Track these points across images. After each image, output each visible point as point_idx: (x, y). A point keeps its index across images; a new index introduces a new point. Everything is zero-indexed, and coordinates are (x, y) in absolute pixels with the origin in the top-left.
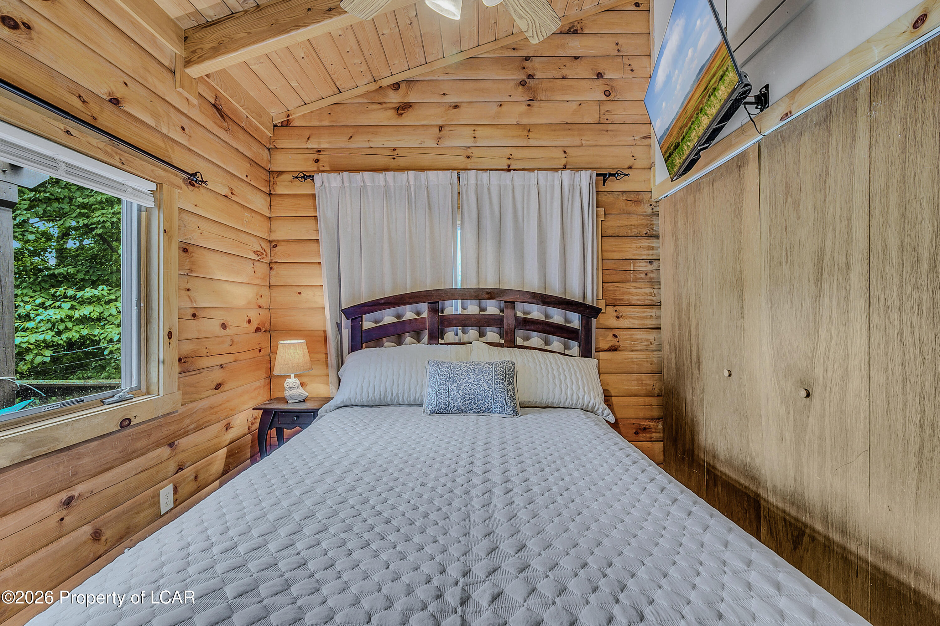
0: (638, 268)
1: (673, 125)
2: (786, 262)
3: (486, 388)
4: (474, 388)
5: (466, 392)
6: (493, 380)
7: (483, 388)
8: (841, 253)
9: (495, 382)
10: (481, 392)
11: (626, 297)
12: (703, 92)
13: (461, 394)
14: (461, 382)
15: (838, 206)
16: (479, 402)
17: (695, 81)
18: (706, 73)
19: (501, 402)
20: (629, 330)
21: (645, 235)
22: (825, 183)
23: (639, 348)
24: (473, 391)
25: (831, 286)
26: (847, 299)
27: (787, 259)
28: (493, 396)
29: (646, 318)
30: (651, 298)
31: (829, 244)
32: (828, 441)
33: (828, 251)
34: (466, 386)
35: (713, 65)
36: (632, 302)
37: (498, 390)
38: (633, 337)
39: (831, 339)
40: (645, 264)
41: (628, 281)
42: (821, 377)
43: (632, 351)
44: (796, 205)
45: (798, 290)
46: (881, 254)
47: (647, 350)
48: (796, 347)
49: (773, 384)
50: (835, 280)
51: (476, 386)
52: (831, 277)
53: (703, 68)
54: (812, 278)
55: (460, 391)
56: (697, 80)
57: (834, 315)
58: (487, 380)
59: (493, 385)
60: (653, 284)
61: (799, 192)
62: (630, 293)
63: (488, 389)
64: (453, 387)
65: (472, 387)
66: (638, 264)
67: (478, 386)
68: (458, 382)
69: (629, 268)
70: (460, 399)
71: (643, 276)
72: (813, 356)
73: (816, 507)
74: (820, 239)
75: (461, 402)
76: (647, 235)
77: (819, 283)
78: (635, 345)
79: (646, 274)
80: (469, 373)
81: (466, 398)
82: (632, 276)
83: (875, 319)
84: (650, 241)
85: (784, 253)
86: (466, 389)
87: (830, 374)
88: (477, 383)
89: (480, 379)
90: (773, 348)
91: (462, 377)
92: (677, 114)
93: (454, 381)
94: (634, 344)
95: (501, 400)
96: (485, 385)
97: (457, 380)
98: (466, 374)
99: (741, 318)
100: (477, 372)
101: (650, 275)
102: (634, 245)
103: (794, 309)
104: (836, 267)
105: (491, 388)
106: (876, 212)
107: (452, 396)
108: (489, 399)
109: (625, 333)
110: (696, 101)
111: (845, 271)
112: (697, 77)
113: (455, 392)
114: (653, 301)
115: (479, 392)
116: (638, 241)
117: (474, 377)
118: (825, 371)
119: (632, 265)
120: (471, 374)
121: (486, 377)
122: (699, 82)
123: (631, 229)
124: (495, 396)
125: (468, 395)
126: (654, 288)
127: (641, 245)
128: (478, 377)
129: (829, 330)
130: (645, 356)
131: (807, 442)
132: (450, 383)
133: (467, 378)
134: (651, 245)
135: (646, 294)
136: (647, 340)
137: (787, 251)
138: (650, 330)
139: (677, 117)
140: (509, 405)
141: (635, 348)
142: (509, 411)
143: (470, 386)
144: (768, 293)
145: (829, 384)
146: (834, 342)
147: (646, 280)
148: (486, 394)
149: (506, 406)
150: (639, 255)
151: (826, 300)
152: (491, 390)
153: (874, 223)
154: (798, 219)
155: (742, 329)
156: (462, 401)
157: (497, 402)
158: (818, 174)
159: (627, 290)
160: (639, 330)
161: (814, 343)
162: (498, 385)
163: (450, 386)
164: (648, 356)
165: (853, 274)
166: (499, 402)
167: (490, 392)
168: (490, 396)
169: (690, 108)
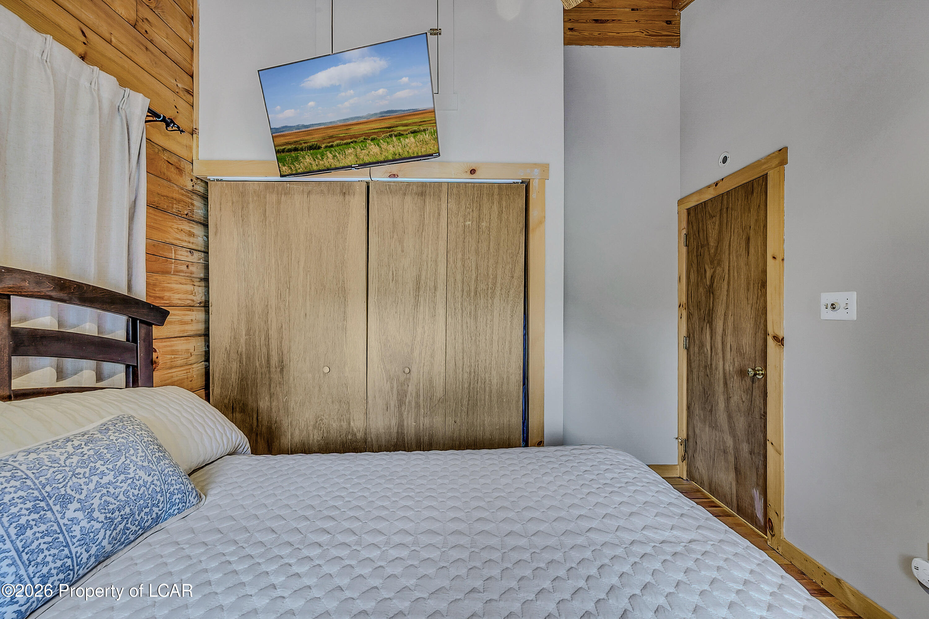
0: (179, 257)
1: (318, 127)
2: (392, 280)
3: (146, 478)
4: (123, 490)
5: (111, 507)
6: (150, 458)
7: (141, 482)
8: (431, 279)
9: (155, 460)
10: (141, 492)
11: (167, 294)
12: (384, 128)
13: (102, 518)
14: (85, 493)
15: (430, 251)
16: (142, 514)
17: (376, 114)
18: (396, 118)
19: (179, 491)
20: (168, 340)
21: (185, 216)
22: (422, 234)
23: (179, 362)
24: (123, 498)
25: (425, 300)
26: (434, 308)
27: (393, 278)
28: (163, 487)
29: (185, 323)
30: (191, 297)
31: (424, 273)
32: (421, 398)
33: (423, 277)
34: (102, 496)
35: (409, 118)
36: (173, 302)
37: (166, 472)
38: (173, 348)
39: (424, 332)
40: (186, 254)
41: (168, 273)
42: (418, 358)
43: (171, 368)
44: (401, 241)
45: (401, 301)
46: (453, 284)
47: (187, 364)
48: (399, 340)
49: (380, 370)
50: (428, 296)
51: (125, 486)
52: (425, 294)
53: (393, 113)
54: (412, 293)
55: (96, 514)
56: (380, 115)
57: (427, 317)
58: (140, 463)
59: (155, 468)
60: (193, 279)
61: (403, 233)
62: (171, 290)
63: (150, 479)
64: (70, 514)
65: (118, 490)
66: (180, 252)
67: (129, 481)
68: (77, 496)
69: (170, 254)
70: (103, 531)
71: (184, 268)
72: (412, 345)
73: (413, 444)
74: (418, 269)
75: (107, 536)
76: (187, 217)
77: (417, 297)
78: (175, 360)
79: (188, 266)
80: (92, 465)
81: (116, 521)
82: (173, 266)
83: (449, 319)
84: (191, 225)
85: (391, 273)
86: (108, 503)
87: (423, 355)
88: (122, 477)
89: (126, 468)
90: (380, 342)
91: (82, 481)
92: (331, 122)
93: (65, 501)
94: (174, 358)
95: (178, 487)
96: (141, 473)
97: (73, 493)
98: (87, 470)
99: (344, 320)
100: (108, 456)
101: (191, 268)
102: (175, 226)
103: (399, 314)
104: (428, 289)
105: (155, 475)
106: (451, 260)
107: (79, 537)
108: (159, 497)
109: (165, 344)
110: (368, 129)
111: (434, 291)
112: (381, 113)
113: (84, 523)
114: (193, 301)
115: (136, 492)
116: (180, 222)
117: (110, 467)
118: (420, 354)
119: (173, 251)
120: (98, 465)
121: (134, 458)
122: (381, 118)
123: (173, 204)
124: (166, 486)
125: (117, 513)
126: (194, 285)
127: (181, 227)
128: (119, 464)
129: (423, 327)
130: (185, 372)
131: (407, 404)
132: (56, 508)
133: (95, 479)
134: (192, 230)
135: (186, 292)
136: (187, 351)
137: (393, 272)
138: (189, 338)
139: (330, 126)
140: (190, 490)
141: (174, 364)
142: (192, 499)
143: (112, 490)
144: (376, 301)
145: (423, 361)
146: (426, 334)
147: (187, 275)
148: (151, 489)
149: (187, 493)
150: (180, 240)
151: (422, 308)
152: (156, 477)
153: (449, 266)
154: (403, 251)
155: (345, 329)
156: (108, 533)
157: (173, 494)
158: (417, 227)
159: (168, 285)
160: (178, 338)
161: (413, 337)
162: (162, 463)
163: (59, 516)
164: (188, 371)
165: (438, 293)
166: (176, 491)
167: (155, 482)
168: (158, 489)
169: (355, 130)
